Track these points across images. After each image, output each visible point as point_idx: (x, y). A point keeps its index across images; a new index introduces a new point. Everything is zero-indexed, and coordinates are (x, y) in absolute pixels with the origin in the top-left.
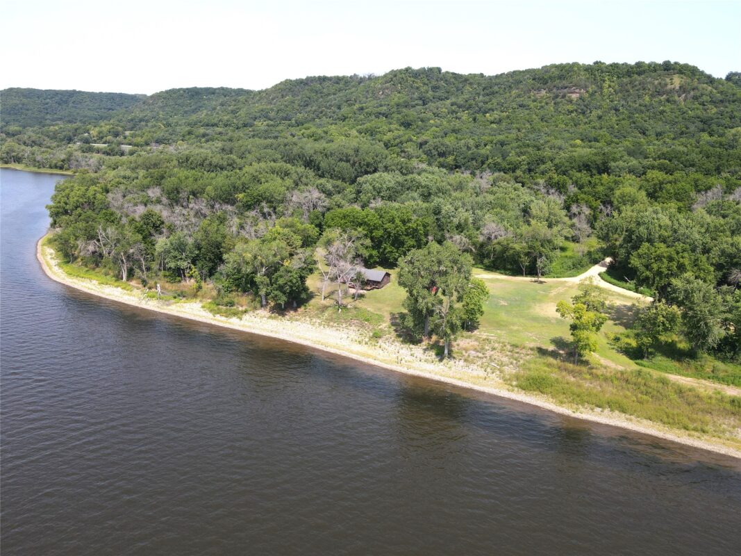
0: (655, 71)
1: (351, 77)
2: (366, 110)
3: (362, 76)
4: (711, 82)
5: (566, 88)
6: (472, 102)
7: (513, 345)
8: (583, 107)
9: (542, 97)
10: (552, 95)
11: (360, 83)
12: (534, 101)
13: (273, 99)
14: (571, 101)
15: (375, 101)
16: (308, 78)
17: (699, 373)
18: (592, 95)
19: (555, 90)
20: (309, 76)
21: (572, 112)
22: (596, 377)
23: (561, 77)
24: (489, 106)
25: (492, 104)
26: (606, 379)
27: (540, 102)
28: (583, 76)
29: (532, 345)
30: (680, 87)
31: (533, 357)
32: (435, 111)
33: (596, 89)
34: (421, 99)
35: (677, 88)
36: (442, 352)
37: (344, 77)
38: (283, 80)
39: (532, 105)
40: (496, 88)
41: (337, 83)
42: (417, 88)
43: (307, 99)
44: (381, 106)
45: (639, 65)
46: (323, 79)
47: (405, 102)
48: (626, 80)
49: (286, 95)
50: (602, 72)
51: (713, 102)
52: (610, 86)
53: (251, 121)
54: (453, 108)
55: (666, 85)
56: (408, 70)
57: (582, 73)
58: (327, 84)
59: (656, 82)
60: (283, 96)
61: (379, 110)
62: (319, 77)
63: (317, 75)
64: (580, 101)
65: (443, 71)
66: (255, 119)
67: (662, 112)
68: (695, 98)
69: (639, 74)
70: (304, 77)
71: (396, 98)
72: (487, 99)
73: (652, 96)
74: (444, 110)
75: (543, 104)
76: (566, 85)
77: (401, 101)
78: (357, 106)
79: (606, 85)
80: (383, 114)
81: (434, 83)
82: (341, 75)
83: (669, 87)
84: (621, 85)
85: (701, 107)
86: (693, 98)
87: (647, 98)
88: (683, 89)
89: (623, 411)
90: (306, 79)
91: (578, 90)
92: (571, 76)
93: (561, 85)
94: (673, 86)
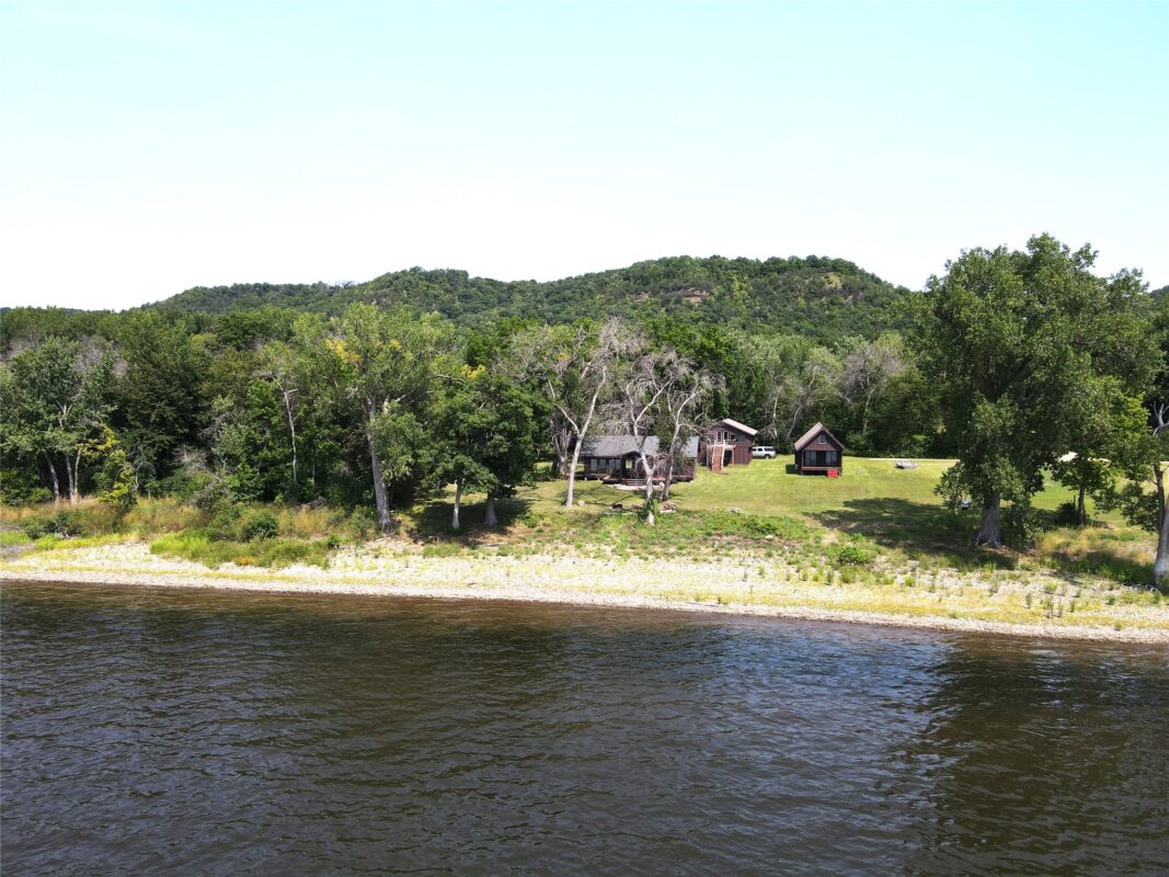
0: (799, 268)
1: (314, 286)
3: (333, 285)
5: (679, 289)
8: (712, 314)
9: (645, 303)
10: (660, 300)
11: (331, 295)
12: (634, 308)
14: (691, 307)
16: (236, 287)
18: (720, 298)
19: (662, 293)
20: (239, 283)
23: (667, 275)
27: (645, 309)
28: (703, 274)
30: (844, 286)
33: (723, 291)
34: (444, 311)
35: (839, 288)
37: (300, 286)
38: (190, 287)
39: (633, 313)
40: (568, 293)
41: (290, 294)
42: (436, 297)
45: (775, 261)
46: (263, 289)
48: (761, 280)
50: (727, 269)
52: (741, 288)
55: (823, 284)
56: (415, 270)
57: (698, 269)
58: (271, 295)
59: (807, 281)
62: (257, 285)
63: (252, 282)
64: (705, 307)
65: (472, 276)
67: (831, 317)
68: (868, 300)
69: (779, 271)
70: (229, 285)
72: (557, 307)
73: (808, 298)
74: (490, 323)
75: (650, 312)
76: (679, 285)
79: (736, 285)
81: (461, 290)
82: (295, 282)
83: (827, 286)
84: (757, 287)
86: (865, 299)
87: (802, 301)
88: (847, 289)
90: (232, 288)
91: (697, 293)
92: (683, 273)
93: (671, 285)
94: (833, 286)
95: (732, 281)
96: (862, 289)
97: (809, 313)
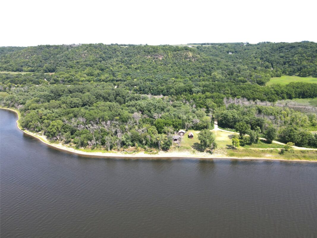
0: (183, 50)
1: (62, 46)
2: (81, 63)
4: (199, 54)
5: (157, 55)
6: (124, 60)
7: (221, 148)
8: (164, 63)
9: (149, 59)
10: (153, 58)
13: (27, 56)
14: (160, 60)
15: (83, 59)
17: (253, 147)
18: (166, 58)
19: (153, 56)
21: (162, 65)
22: (240, 151)
24: (131, 62)
25: (133, 61)
26: (242, 151)
27: (149, 60)
29: (224, 147)
30: (192, 56)
31: (226, 150)
32: (111, 64)
33: (167, 56)
34: (101, 58)
35: (192, 57)
36: (210, 152)
39: (147, 61)
40: (131, 54)
41: (57, 48)
43: (45, 56)
44: (86, 61)
46: (48, 47)
47: (96, 59)
48: (175, 53)
49: (34, 55)
50: (167, 50)
51: (203, 62)
52: (170, 55)
53: (20, 68)
54: (118, 62)
55: (188, 55)
57: (161, 50)
58: (52, 49)
59: (185, 54)
60: (32, 55)
61: (85, 63)
64: (163, 60)
65: (104, 44)
66: (22, 66)
67: (190, 65)
68: (197, 60)
69: (179, 50)
71: (92, 57)
72: (129, 58)
73: (185, 59)
74: (114, 63)
75: (151, 61)
76: (157, 54)
77: (94, 59)
78: (75, 61)
79: (169, 54)
80: (89, 65)
81: (103, 50)
83: (189, 56)
84: (174, 55)
85: (200, 63)
87: (183, 60)
88: (193, 57)
89: (248, 156)
91: (161, 56)
92: (158, 51)
93: (155, 54)
94: (190, 56)
95: (168, 53)
96: (196, 57)
97: (185, 63)
